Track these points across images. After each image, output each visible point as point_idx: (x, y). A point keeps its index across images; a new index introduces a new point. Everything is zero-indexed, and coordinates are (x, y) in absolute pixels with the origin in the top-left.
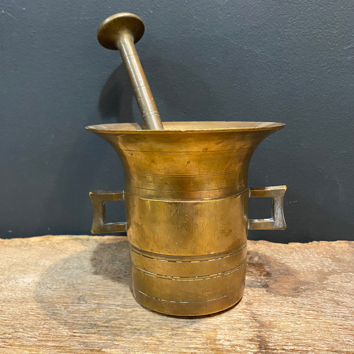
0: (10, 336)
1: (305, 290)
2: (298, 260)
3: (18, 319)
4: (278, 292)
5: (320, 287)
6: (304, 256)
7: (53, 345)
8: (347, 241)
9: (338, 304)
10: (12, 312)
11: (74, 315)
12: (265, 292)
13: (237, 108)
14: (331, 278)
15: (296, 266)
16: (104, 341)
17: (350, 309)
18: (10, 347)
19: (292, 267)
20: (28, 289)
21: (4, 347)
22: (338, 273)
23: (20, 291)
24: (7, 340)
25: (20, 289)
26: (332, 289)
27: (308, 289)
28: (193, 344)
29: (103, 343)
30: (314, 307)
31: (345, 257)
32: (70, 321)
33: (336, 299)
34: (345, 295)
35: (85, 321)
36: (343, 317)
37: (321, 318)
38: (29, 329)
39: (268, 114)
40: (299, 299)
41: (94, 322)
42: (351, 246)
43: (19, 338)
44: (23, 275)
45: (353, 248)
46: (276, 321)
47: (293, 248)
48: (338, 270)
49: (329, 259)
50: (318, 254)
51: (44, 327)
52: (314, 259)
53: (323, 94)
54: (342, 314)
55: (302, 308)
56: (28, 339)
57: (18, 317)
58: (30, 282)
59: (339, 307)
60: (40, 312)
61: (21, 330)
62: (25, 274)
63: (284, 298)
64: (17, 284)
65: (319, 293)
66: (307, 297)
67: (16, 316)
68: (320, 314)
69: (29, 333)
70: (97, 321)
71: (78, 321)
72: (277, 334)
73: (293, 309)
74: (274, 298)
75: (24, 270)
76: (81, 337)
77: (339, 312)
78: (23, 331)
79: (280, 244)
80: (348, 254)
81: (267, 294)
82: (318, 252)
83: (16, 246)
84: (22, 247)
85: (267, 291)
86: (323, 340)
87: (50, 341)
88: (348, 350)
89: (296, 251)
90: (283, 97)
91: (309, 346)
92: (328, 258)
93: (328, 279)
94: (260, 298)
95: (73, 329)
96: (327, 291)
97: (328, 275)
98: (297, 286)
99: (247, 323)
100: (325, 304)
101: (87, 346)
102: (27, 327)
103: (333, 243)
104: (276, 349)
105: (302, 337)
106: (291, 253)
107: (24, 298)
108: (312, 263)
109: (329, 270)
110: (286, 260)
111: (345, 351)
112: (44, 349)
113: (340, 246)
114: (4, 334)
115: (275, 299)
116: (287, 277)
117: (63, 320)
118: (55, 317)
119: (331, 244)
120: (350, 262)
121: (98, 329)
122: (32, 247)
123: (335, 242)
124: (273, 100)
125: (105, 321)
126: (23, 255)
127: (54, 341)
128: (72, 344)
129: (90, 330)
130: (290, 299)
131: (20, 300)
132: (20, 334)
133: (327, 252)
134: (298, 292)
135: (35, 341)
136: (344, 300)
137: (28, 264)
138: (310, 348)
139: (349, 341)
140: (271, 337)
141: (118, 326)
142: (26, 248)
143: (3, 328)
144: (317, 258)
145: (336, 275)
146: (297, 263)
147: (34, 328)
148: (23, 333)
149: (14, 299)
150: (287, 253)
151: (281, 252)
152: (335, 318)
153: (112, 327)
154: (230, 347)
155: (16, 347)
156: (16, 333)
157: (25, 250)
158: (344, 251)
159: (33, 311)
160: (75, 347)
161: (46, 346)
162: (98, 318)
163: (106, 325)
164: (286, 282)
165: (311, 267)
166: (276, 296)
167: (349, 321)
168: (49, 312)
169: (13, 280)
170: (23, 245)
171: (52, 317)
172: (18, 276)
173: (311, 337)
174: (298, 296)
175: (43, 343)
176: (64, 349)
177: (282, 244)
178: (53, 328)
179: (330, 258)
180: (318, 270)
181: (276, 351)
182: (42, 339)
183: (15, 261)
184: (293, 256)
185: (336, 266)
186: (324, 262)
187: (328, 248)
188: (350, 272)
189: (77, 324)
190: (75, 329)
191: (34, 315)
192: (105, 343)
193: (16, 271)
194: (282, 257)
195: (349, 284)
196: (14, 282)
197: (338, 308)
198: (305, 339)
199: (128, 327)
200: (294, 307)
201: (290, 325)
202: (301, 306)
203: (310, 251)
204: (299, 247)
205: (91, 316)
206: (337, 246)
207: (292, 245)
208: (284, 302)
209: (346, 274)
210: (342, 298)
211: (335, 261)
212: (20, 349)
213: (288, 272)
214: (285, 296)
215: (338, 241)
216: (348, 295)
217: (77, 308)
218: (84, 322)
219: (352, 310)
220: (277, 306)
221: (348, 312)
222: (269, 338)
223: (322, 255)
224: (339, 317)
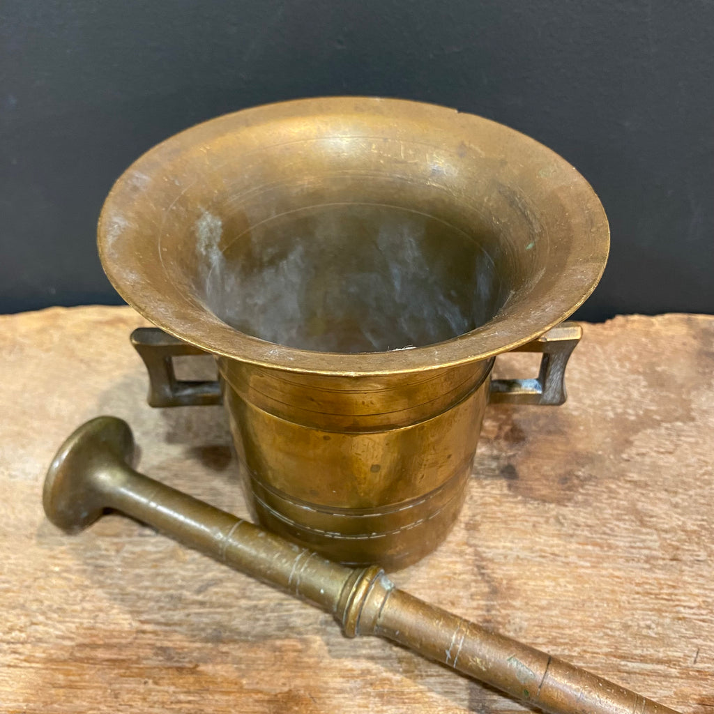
0: (23, 635)
1: (583, 483)
3: (29, 587)
4: (531, 489)
5: (613, 470)
6: (590, 368)
7: (108, 656)
8: (685, 316)
9: (643, 524)
10: (16, 565)
11: (138, 571)
12: (506, 491)
14: (639, 442)
16: (200, 645)
17: (662, 535)
18: (27, 665)
21: (15, 666)
22: (653, 424)
23: (22, 501)
24: (19, 647)
25: (22, 496)
26: (636, 477)
27: (590, 478)
29: (199, 648)
30: (596, 532)
31: (675, 371)
32: (130, 588)
33: (640, 506)
34: (658, 495)
35: (160, 589)
36: (648, 559)
38: (56, 616)
40: (568, 511)
41: (176, 590)
42: (692, 331)
43: (40, 640)
44: (20, 451)
45: (694, 337)
46: (519, 577)
48: (656, 412)
49: (641, 377)
50: (621, 360)
51: (84, 609)
52: (611, 378)
54: (646, 552)
55: (572, 536)
56: (59, 641)
57: (30, 581)
59: (644, 530)
60: (70, 564)
61: (43, 619)
62: (23, 447)
63: (541, 507)
64: (12, 480)
65: (611, 491)
66: (586, 503)
67: (24, 577)
68: (605, 552)
69: (59, 626)
70: (182, 587)
71: (147, 588)
72: (519, 614)
73: (556, 541)
74: (521, 509)
75: (20, 433)
76: (155, 633)
77: (642, 545)
78: (45, 621)
80: (682, 360)
81: (508, 496)
82: (621, 353)
85: (510, 487)
86: (603, 627)
87: (99, 646)
88: (645, 652)
91: (576, 645)
92: (640, 373)
93: (632, 443)
94: (494, 508)
95: (139, 612)
96: (627, 482)
97: (633, 432)
98: (569, 468)
99: (466, 586)
100: (617, 523)
101: (170, 659)
102: (50, 608)
103: (658, 321)
105: (566, 621)
107: (32, 524)
108: (606, 393)
109: (637, 415)
111: (637, 655)
112: (91, 669)
113: (670, 333)
114: (11, 629)
115: (524, 510)
116: (550, 442)
117: (117, 585)
118: (101, 578)
120: (682, 386)
121: (187, 611)
122: (26, 352)
123: (660, 317)
125: (197, 586)
126: (10, 383)
127: (108, 646)
128: (141, 652)
129: (171, 613)
130: (554, 510)
131: (27, 529)
132: (41, 628)
133: (639, 354)
134: (569, 488)
136: (655, 510)
137: (24, 413)
138: (577, 649)
139: (649, 627)
140: (509, 622)
141: (223, 600)
143: (5, 614)
144: (616, 374)
145: (649, 432)
147: (65, 611)
148: (46, 625)
152: (631, 564)
153: (212, 605)
156: (34, 627)
157: (12, 365)
158: (675, 351)
159: (56, 561)
162: (183, 579)
163: (200, 598)
164: (548, 456)
166: (524, 503)
167: (657, 571)
168: (88, 565)
171: (96, 578)
172: (11, 452)
173: (581, 621)
174: (569, 500)
175: (89, 652)
176: (128, 668)
178: (101, 610)
179: (644, 374)
180: (615, 413)
185: (653, 400)
186: (631, 390)
187: (644, 340)
188: (677, 419)
189: (144, 597)
190: (143, 612)
191: (59, 575)
192: (203, 648)
195: (672, 459)
197: (641, 533)
198: (571, 624)
199: (243, 602)
200: (559, 536)
201: (545, 586)
202: (571, 532)
203: (605, 352)
205: (170, 574)
206: (663, 331)
208: (541, 520)
209: (669, 425)
210: (652, 504)
211: (653, 386)
213: (553, 423)
214: (544, 500)
215: (667, 316)
216: (664, 495)
217: (139, 550)
218: (158, 593)
219: (666, 540)
220: (526, 533)
221: (657, 545)
222: (504, 627)
223: (628, 365)
224: (639, 561)
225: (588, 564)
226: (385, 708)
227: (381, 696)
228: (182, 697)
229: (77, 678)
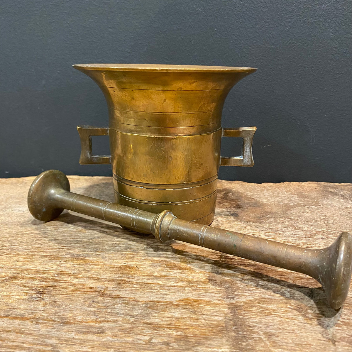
0: (8, 248)
1: (268, 218)
2: (268, 196)
3: (14, 236)
4: (244, 219)
5: (282, 216)
6: (274, 193)
7: (44, 254)
8: (317, 182)
9: (295, 229)
10: (9, 231)
11: (63, 234)
12: (233, 219)
13: (217, 56)
14: (294, 210)
15: (264, 201)
16: (87, 252)
17: (305, 232)
18: (7, 255)
19: (261, 201)
20: (23, 215)
21: (2, 256)
22: (301, 206)
23: (16, 217)
24: (5, 251)
25: (16, 216)
26: (293, 218)
27: (272, 217)
28: (163, 255)
29: (87, 253)
30: (274, 230)
31: (311, 194)
32: (59, 238)
33: (295, 225)
34: (303, 222)
35: (73, 238)
36: (298, 237)
37: (278, 238)
38: (24, 244)
39: (245, 61)
40: (262, 225)
41: (80, 239)
42: (319, 186)
43: (15, 249)
44: (18, 206)
45: (320, 187)
47: (265, 187)
48: (303, 204)
50: (287, 192)
51: (36, 243)
52: (283, 195)
53: (298, 42)
54: (298, 236)
55: (263, 231)
56: (23, 250)
57: (14, 235)
58: (25, 210)
60: (33, 232)
61: (17, 244)
62: (20, 205)
63: (249, 223)
64: (13, 212)
65: (281, 221)
66: (269, 223)
67: (12, 234)
68: (278, 235)
69: (24, 246)
70: (82, 238)
71: (66, 238)
73: (255, 231)
74: (239, 223)
75: (19, 202)
76: (68, 249)
77: (295, 234)
79: (254, 184)
80: (315, 192)
81: (234, 220)
82: (287, 190)
83: (12, 184)
84: (18, 184)
85: (235, 218)
87: (41, 252)
89: (268, 190)
90: (260, 45)
92: (295, 195)
93: (291, 210)
94: (227, 223)
95: (61, 244)
96: (289, 219)
97: (292, 208)
98: (262, 215)
100: (284, 228)
101: (73, 256)
102: (21, 242)
103: (303, 184)
104: (234, 259)
106: (263, 190)
107: (19, 222)
108: (280, 199)
109: (294, 204)
110: (257, 195)
112: (36, 257)
113: (309, 186)
114: (3, 246)
115: (241, 224)
116: (254, 209)
117: (53, 237)
118: (46, 235)
119: (301, 184)
120: (315, 198)
121: (83, 244)
122: (27, 184)
123: (305, 183)
124: (250, 48)
125: (89, 238)
126: (18, 191)
127: (45, 252)
128: (60, 254)
129: (76, 244)
130: (254, 224)
131: (16, 223)
132: (16, 247)
133: (296, 190)
134: (262, 219)
135: (29, 252)
136: (302, 226)
137: (23, 197)
141: (101, 242)
142: (21, 185)
143: (1, 243)
144: (285, 194)
145: (299, 208)
146: (266, 198)
147: (28, 243)
148: (18, 246)
149: (10, 222)
150: (259, 191)
151: (253, 190)
152: (290, 238)
153: (95, 242)
154: (195, 256)
155: (13, 256)
156: (13, 246)
157: (20, 187)
158: (312, 190)
159: (27, 231)
160: (63, 256)
161: (38, 255)
162: (84, 236)
163: (90, 241)
164: (253, 212)
165: (278, 201)
166: (241, 222)
168: (41, 232)
169: (9, 209)
170: (18, 183)
171: (44, 235)
172: (15, 206)
174: (262, 222)
175: (36, 253)
176: (53, 257)
177: (256, 184)
178: (44, 243)
179: (297, 195)
180: (284, 203)
181: (234, 260)
182: (35, 250)
183: (11, 194)
184: (263, 193)
185: (301, 201)
186: (291, 198)
187: (297, 187)
188: (312, 205)
189: (64, 240)
190: (63, 244)
191: (28, 234)
192: (89, 253)
193: (12, 202)
194: (254, 193)
195: (310, 214)
196: (11, 210)
197: (295, 231)
199: (109, 242)
200: (256, 230)
202: (263, 230)
203: (280, 189)
204: (271, 186)
205: (78, 235)
206: (307, 186)
207: (265, 185)
208: (248, 226)
209: (309, 207)
210: (300, 224)
211: (301, 198)
212: (16, 257)
213: (256, 204)
214: (250, 222)
215: (308, 182)
216: (306, 222)
217: (65, 229)
218: (71, 239)
219: (307, 233)
220: (241, 229)
221: (303, 234)
223: (290, 193)
224: (294, 238)
225: (270, 238)
226: (171, 271)
227: (170, 267)
228: (76, 266)
229: (29, 259)
